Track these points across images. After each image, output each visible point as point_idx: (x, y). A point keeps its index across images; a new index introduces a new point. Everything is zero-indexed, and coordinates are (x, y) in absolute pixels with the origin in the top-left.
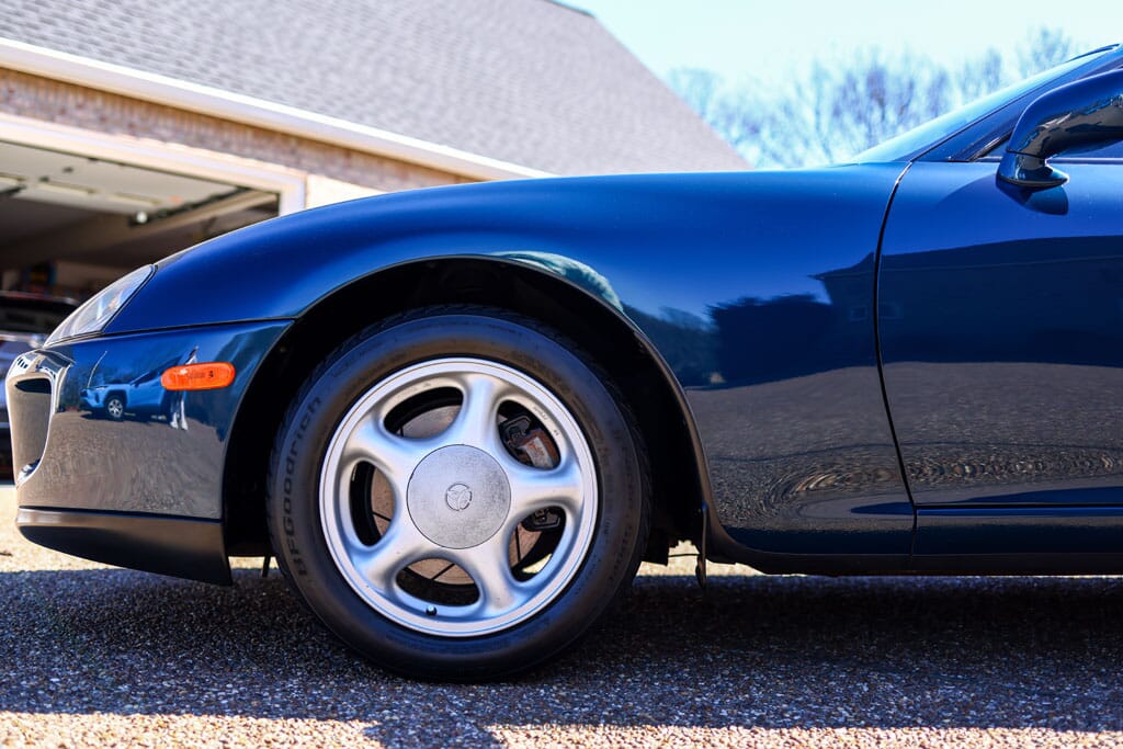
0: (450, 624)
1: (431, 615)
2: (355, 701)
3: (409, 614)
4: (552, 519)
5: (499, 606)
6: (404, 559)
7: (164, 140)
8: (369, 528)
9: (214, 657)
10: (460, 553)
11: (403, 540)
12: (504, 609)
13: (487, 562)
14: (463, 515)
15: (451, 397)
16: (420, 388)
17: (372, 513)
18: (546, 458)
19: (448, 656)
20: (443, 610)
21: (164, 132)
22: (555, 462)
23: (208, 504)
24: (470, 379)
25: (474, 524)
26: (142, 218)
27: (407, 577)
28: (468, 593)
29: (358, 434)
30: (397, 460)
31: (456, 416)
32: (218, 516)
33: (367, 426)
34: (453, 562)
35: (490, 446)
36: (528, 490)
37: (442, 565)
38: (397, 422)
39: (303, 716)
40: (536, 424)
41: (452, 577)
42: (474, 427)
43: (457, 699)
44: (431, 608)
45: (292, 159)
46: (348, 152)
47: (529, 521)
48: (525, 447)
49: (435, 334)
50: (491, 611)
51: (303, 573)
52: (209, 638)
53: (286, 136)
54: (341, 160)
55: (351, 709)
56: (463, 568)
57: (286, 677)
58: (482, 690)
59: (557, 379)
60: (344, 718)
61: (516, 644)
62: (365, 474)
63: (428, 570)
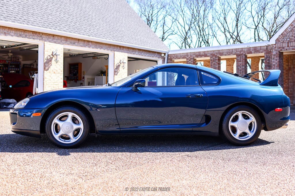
0: (67, 142)
1: (65, 141)
2: (56, 151)
3: (62, 141)
4: (79, 130)
5: (72, 140)
6: (61, 135)
7: (12, 36)
8: (57, 131)
9: (39, 146)
10: (68, 134)
11: (61, 133)
12: (73, 140)
13: (71, 135)
14: (68, 130)
15: (67, 116)
16: (63, 115)
17: (58, 129)
18: (78, 123)
19: (67, 146)
20: (66, 140)
21: (12, 34)
22: (79, 124)
23: (38, 129)
24: (69, 114)
25: (69, 131)
26: (5, 47)
27: (62, 137)
28: (69, 138)
29: (56, 121)
30: (60, 124)
31: (67, 118)
32: (39, 130)
33: (57, 120)
34: (67, 135)
35: (71, 122)
36: (76, 127)
37: (66, 135)
38: (60, 119)
39: (50, 152)
40: (77, 119)
41: (67, 137)
42: (69, 120)
43: (67, 150)
44: (64, 140)
45: (41, 38)
46: (54, 35)
47: (76, 130)
48: (75, 122)
49: (65, 109)
50: (71, 141)
51: (50, 137)
52: (37, 144)
53: (39, 33)
54: (52, 38)
55: (55, 151)
56: (68, 136)
57: (48, 148)
58: (70, 149)
59: (79, 114)
60: (55, 152)
61: (74, 144)
62: (57, 125)
63: (64, 136)
